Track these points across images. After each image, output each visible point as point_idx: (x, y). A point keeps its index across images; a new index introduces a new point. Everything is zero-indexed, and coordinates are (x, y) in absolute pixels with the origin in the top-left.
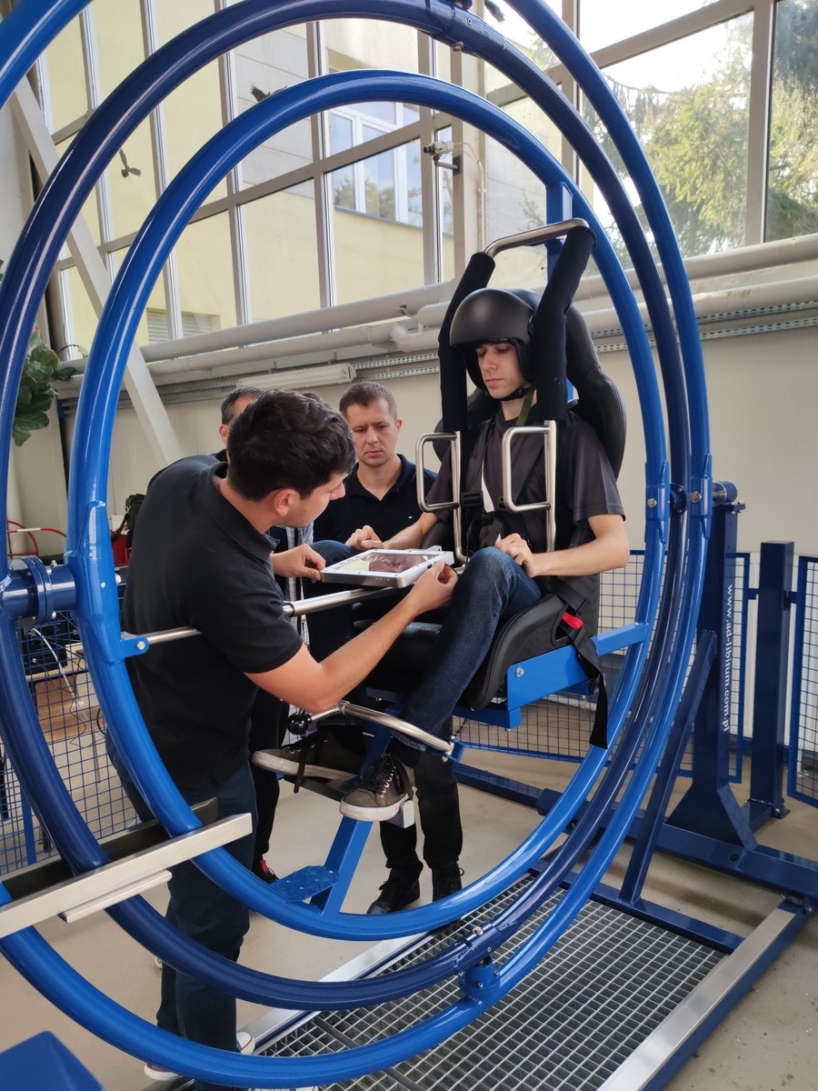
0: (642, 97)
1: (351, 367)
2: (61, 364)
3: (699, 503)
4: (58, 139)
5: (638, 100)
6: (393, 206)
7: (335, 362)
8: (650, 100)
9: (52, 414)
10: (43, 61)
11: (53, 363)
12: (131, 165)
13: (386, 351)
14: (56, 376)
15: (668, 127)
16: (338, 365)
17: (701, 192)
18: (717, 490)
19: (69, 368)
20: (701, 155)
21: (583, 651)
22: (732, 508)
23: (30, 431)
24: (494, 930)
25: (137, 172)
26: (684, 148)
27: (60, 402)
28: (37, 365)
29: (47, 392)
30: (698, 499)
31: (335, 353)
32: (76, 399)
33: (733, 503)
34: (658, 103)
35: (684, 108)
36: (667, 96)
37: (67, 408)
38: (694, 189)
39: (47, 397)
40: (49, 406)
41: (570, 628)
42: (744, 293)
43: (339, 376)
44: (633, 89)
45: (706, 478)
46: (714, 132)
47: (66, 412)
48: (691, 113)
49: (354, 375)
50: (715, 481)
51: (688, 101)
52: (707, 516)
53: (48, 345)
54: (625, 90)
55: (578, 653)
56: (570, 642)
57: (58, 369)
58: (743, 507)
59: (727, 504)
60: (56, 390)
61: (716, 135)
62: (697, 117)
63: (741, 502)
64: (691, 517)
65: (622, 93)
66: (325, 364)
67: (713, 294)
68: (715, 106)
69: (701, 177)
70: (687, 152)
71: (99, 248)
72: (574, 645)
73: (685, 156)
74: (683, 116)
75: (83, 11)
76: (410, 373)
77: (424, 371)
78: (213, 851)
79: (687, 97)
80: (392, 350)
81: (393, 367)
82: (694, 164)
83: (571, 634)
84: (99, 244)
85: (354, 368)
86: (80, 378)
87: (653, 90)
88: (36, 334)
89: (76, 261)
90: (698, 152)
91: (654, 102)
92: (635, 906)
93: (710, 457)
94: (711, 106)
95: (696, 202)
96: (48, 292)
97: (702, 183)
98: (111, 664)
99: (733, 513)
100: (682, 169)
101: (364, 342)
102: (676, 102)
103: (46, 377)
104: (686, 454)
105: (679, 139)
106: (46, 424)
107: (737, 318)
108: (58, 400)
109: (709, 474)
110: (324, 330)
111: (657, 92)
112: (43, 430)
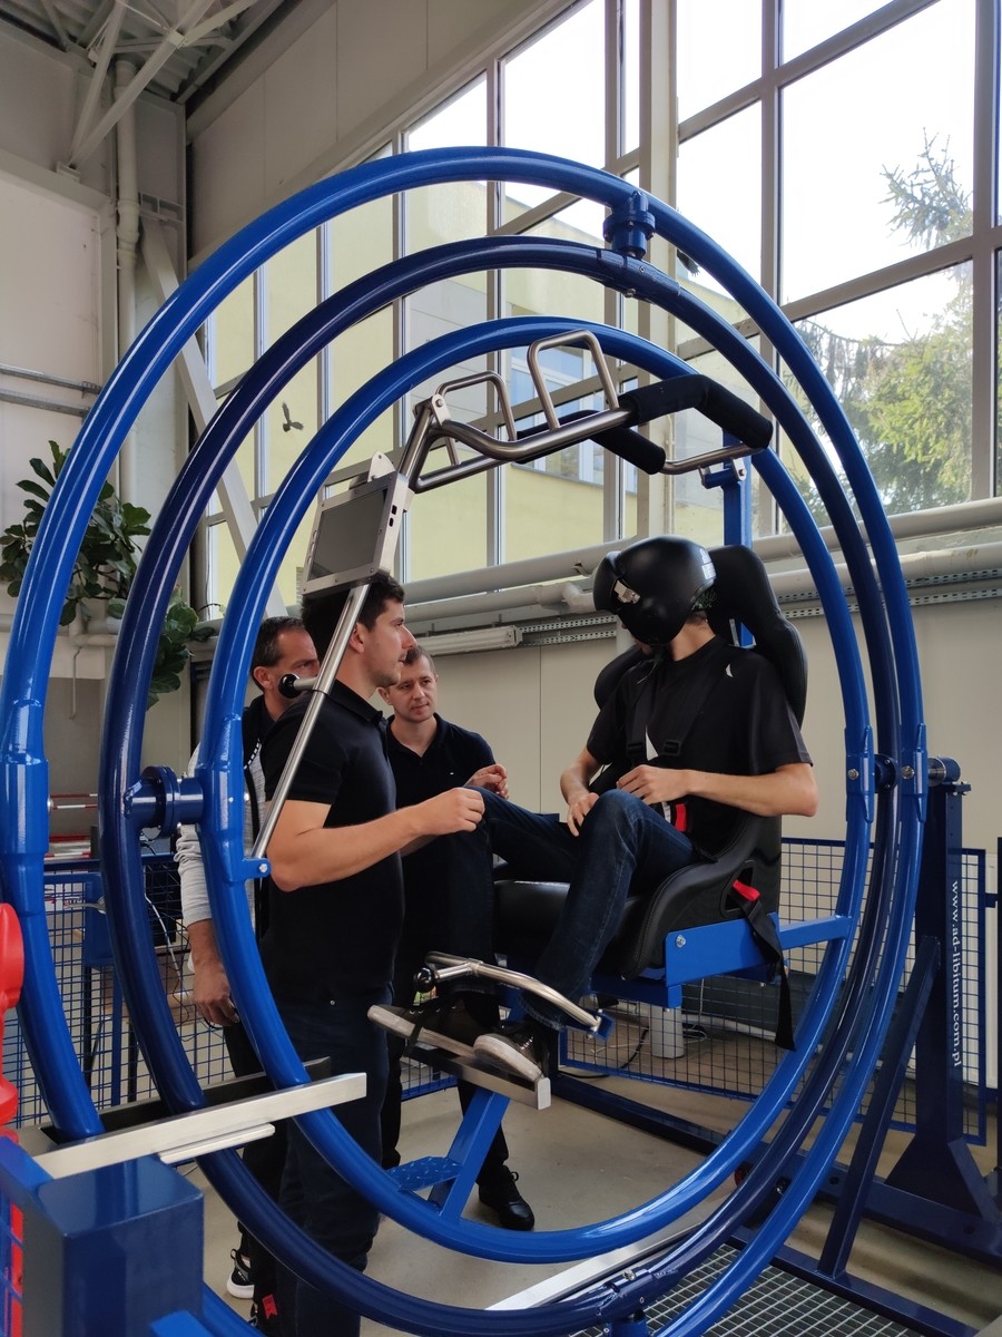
0: (863, 350)
1: (518, 629)
2: (199, 624)
3: (911, 781)
4: (218, 393)
5: (859, 353)
6: (577, 465)
7: (499, 624)
8: (874, 353)
9: (184, 676)
10: (213, 322)
11: (192, 621)
12: (293, 420)
13: (557, 613)
14: (193, 636)
15: (893, 382)
16: (503, 628)
17: (934, 451)
18: (934, 767)
19: (208, 628)
20: (933, 411)
21: (759, 928)
22: (954, 788)
23: (158, 695)
24: (650, 1277)
25: (299, 426)
26: (914, 405)
27: (193, 665)
28: (174, 624)
29: (182, 653)
30: (909, 775)
31: (500, 616)
32: (210, 662)
33: (954, 783)
34: (882, 356)
35: (913, 361)
36: (892, 348)
37: (202, 672)
38: (926, 449)
39: (181, 657)
40: (181, 668)
41: (745, 900)
42: (970, 553)
43: (502, 640)
44: (854, 341)
45: (919, 751)
46: (948, 386)
47: (199, 677)
48: (920, 367)
49: (520, 639)
50: (930, 756)
51: (916, 354)
52: (922, 795)
53: (188, 603)
54: (844, 342)
55: (752, 929)
56: (743, 915)
57: (195, 629)
58: (968, 788)
59: (948, 783)
60: (191, 651)
61: (951, 389)
62: (927, 370)
63: (965, 783)
64: (902, 796)
65: (840, 346)
66: (489, 626)
67: (935, 553)
68: (950, 359)
69: (934, 436)
70: (917, 409)
71: (252, 503)
72: (748, 921)
73: (915, 413)
74: (911, 370)
75: (258, 270)
76: (584, 637)
77: (599, 636)
78: (319, 1111)
79: (915, 348)
80: (564, 612)
81: (565, 631)
82: (925, 421)
83: (746, 907)
84: (253, 499)
85: (520, 632)
86: (217, 640)
87: (876, 342)
88: (177, 591)
89: (227, 516)
90: (929, 409)
91: (878, 354)
92: (837, 1280)
93: (924, 727)
94: (944, 359)
95: (929, 462)
96: (194, 544)
97: (937, 442)
98: (231, 884)
99: (955, 794)
100: (911, 427)
101: (535, 603)
102: (901, 356)
103: (182, 636)
104: (895, 724)
105: (907, 395)
106: (177, 688)
107: (965, 581)
108: (192, 663)
109: (924, 746)
110: (490, 590)
111: (882, 344)
112: (173, 694)
